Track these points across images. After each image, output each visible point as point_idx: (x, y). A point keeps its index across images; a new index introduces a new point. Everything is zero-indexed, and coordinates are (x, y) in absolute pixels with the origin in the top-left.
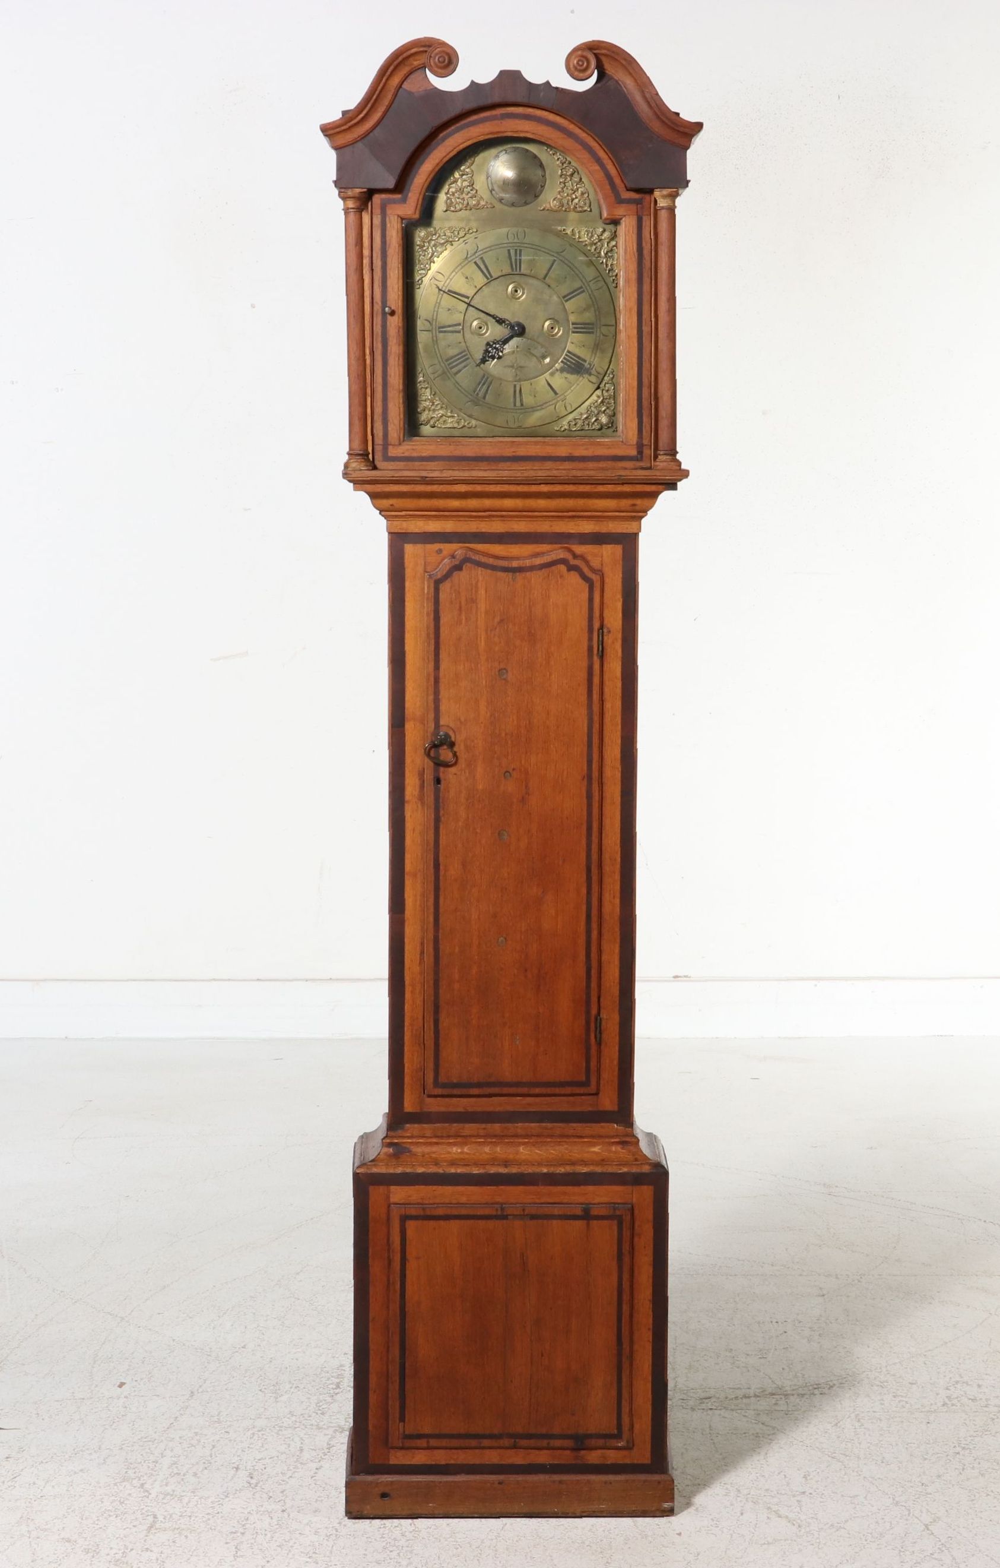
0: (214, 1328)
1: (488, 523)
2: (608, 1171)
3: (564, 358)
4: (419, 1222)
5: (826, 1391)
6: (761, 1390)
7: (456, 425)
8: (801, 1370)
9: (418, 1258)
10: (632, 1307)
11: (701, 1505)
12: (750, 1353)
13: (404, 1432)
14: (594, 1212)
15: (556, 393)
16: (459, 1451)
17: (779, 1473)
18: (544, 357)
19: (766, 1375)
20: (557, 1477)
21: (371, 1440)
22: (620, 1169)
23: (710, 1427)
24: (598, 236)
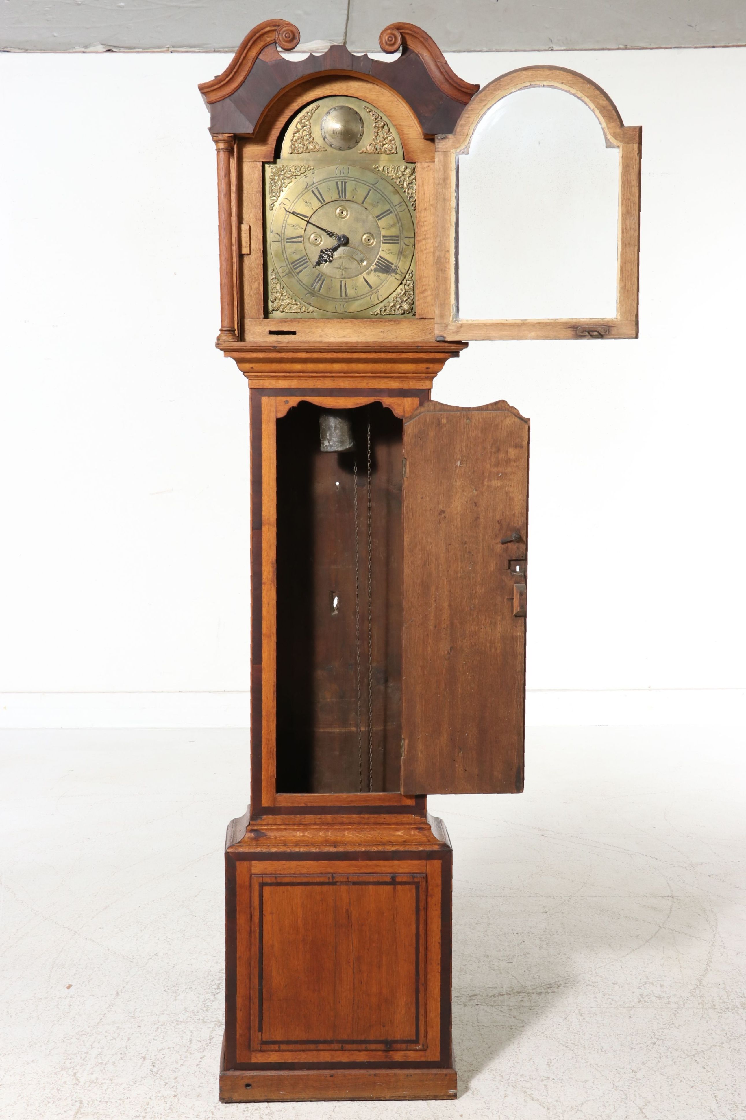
0: (137, 939)
1: (322, 381)
2: (409, 850)
3: (377, 262)
4: (272, 888)
5: (555, 990)
6: (511, 989)
7: (299, 311)
8: (537, 973)
9: (272, 913)
10: (426, 949)
11: (476, 1089)
12: (501, 958)
13: (262, 1039)
14: (399, 879)
15: (371, 287)
16: (301, 1053)
17: (529, 1060)
18: (362, 261)
19: (513, 976)
20: (372, 1072)
21: (238, 1046)
22: (418, 848)
23: (478, 1020)
24: (402, 172)
